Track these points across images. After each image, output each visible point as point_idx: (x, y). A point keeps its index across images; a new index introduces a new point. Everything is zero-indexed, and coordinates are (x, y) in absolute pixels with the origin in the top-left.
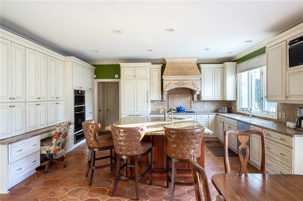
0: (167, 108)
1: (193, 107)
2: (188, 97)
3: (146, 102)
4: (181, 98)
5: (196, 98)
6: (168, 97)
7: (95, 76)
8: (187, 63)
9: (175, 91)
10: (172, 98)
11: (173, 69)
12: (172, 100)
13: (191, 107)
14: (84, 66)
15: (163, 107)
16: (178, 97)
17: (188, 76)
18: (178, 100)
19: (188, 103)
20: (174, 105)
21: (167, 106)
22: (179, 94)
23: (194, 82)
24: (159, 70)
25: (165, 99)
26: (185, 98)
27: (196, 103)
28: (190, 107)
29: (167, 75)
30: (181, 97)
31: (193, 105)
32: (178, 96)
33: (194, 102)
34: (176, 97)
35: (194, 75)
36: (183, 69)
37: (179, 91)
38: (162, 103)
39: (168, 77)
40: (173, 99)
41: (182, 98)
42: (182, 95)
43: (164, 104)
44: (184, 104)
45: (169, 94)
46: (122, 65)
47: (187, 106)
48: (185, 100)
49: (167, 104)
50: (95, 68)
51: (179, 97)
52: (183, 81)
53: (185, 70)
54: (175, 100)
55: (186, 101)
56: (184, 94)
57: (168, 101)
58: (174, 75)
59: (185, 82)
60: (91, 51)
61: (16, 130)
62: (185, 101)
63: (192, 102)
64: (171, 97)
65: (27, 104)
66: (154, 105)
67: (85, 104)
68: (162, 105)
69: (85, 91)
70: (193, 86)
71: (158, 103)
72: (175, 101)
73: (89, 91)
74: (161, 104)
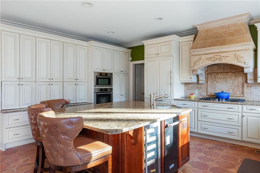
0: (206, 93)
1: (247, 93)
2: (238, 78)
3: (170, 85)
4: (226, 80)
5: (251, 80)
6: (207, 78)
7: (131, 58)
8: (229, 26)
9: (217, 70)
10: (213, 80)
11: (206, 39)
12: (213, 82)
13: (243, 93)
14: (111, 49)
15: (201, 91)
16: (221, 78)
17: (228, 46)
18: (222, 82)
19: (238, 86)
20: (216, 89)
21: (206, 91)
22: (223, 74)
23: (238, 53)
24: (190, 43)
25: (202, 80)
26: (233, 80)
27: (252, 88)
28: (241, 93)
29: (196, 48)
30: (226, 78)
31: (246, 90)
32: (222, 76)
33: (250, 85)
34: (219, 78)
35: (238, 42)
36: (222, 37)
37: (224, 70)
38: (199, 86)
39: (197, 51)
40: (215, 80)
41: (229, 80)
42: (229, 74)
43: (201, 88)
44: (231, 89)
45: (208, 74)
46: (146, 43)
47: (236, 91)
48: (233, 82)
49: (206, 88)
50: (131, 50)
51: (224, 78)
52: (219, 54)
53: (225, 37)
54: (217, 82)
55: (236, 84)
56: (230, 73)
57: (207, 84)
58: (206, 47)
59: (222, 54)
60: (108, 33)
61: (25, 103)
62: (233, 84)
63: (246, 85)
64: (211, 79)
65: (38, 83)
66: (188, 89)
67: (112, 86)
68: (199, 90)
69: (112, 73)
70: (237, 60)
71: (194, 86)
72: (218, 84)
73: (121, 73)
74: (197, 88)
